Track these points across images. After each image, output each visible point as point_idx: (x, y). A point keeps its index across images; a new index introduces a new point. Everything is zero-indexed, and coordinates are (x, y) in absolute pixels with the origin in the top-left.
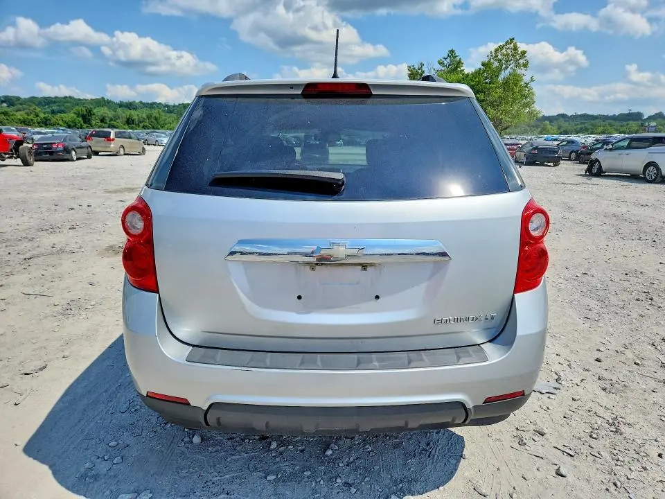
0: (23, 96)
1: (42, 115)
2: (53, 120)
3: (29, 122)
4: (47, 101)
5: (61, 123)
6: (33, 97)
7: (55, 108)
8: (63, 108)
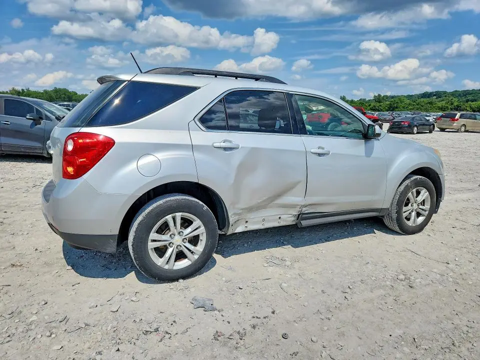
0: (448, 91)
1: (456, 104)
2: (463, 107)
3: (445, 109)
4: (466, 93)
5: (468, 108)
6: (456, 91)
7: (470, 98)
8: (476, 98)
